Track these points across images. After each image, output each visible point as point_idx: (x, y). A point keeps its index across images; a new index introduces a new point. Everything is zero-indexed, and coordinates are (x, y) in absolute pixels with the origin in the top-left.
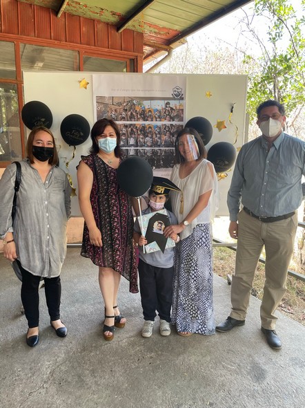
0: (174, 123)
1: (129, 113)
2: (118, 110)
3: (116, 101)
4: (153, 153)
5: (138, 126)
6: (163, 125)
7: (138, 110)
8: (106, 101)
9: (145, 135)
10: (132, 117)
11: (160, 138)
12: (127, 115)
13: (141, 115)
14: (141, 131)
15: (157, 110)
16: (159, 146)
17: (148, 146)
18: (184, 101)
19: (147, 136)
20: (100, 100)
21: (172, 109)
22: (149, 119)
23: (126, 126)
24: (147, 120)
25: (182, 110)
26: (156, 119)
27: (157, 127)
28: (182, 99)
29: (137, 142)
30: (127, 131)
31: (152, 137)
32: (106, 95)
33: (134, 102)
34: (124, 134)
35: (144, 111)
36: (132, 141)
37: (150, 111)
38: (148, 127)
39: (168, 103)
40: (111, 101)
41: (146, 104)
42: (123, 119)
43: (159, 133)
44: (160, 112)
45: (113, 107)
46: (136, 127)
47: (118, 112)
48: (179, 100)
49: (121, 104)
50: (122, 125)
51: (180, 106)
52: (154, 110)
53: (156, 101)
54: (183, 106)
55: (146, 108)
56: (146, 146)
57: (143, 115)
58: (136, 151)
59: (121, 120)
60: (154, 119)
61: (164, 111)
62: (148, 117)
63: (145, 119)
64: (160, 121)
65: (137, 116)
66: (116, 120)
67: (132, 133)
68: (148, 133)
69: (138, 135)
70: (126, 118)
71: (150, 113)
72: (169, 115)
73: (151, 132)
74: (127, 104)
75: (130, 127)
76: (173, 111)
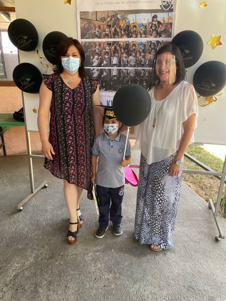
0: (160, 39)
1: (113, 29)
2: (102, 26)
3: (99, 16)
4: (136, 73)
5: (122, 44)
6: (148, 42)
7: (122, 26)
8: (90, 17)
10: (115, 34)
11: (144, 57)
12: (110, 32)
13: (125, 31)
14: (124, 49)
15: (143, 25)
16: (143, 66)
17: (131, 66)
18: (173, 13)
19: (131, 55)
20: (84, 16)
21: (159, 23)
23: (109, 44)
25: (171, 24)
26: (141, 35)
27: (142, 44)
28: (171, 10)
29: (120, 62)
30: (110, 50)
31: (135, 56)
32: (90, 10)
33: (119, 16)
34: (107, 53)
35: (128, 26)
36: (115, 61)
37: (135, 26)
38: (131, 45)
39: (155, 17)
40: (95, 16)
41: (131, 18)
42: (107, 36)
43: (144, 51)
44: (146, 27)
45: (97, 24)
46: (120, 45)
47: (102, 29)
48: (168, 12)
49: (105, 20)
50: (106, 42)
51: (168, 19)
52: (139, 25)
53: (142, 14)
54: (172, 19)
55: (131, 23)
56: (129, 65)
57: (128, 31)
58: (119, 71)
59: (104, 37)
60: (139, 35)
61: (150, 25)
62: (132, 33)
63: (129, 36)
64: (146, 37)
65: (121, 32)
66: (100, 38)
67: (116, 51)
68: (132, 51)
69: (122, 53)
70: (109, 35)
71: (134, 29)
72: (155, 30)
73: (135, 50)
74: (111, 20)
75: (113, 45)
76: (161, 25)
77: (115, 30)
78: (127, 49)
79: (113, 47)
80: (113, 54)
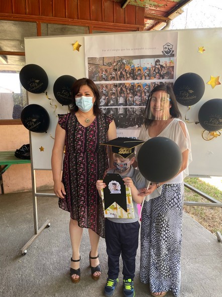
0: (163, 81)
1: (119, 73)
2: (109, 70)
3: (106, 61)
5: (127, 86)
6: (152, 83)
7: (127, 69)
8: (97, 62)
9: (134, 94)
10: (121, 77)
12: (116, 75)
13: (130, 74)
14: (130, 90)
15: (147, 69)
17: (137, 105)
18: (174, 58)
19: (136, 95)
20: (92, 61)
21: (162, 66)
22: (139, 78)
23: (116, 86)
24: (136, 79)
25: (173, 67)
26: (145, 77)
27: (146, 85)
28: (173, 55)
29: (126, 101)
30: (117, 91)
31: (141, 96)
32: (97, 56)
34: (114, 93)
35: (133, 70)
36: (121, 100)
37: (139, 70)
38: (137, 86)
40: (102, 61)
41: (136, 63)
42: (113, 78)
44: (149, 70)
45: (104, 68)
46: (126, 86)
47: (108, 72)
48: (170, 57)
49: (111, 64)
50: (112, 84)
51: (170, 63)
52: (143, 68)
53: (146, 59)
54: (173, 63)
55: (135, 67)
56: (135, 104)
57: (133, 74)
58: (126, 110)
59: (111, 80)
60: (144, 78)
61: (154, 69)
62: (137, 76)
63: (134, 78)
64: (150, 79)
65: (127, 75)
66: (107, 80)
67: (122, 91)
68: (137, 92)
69: (127, 94)
70: (116, 77)
71: (139, 72)
72: (158, 72)
73: (140, 90)
74: (117, 64)
75: (120, 86)
76: (163, 69)
77: (121, 73)
78: (133, 90)
79: (119, 88)
80: (119, 95)
